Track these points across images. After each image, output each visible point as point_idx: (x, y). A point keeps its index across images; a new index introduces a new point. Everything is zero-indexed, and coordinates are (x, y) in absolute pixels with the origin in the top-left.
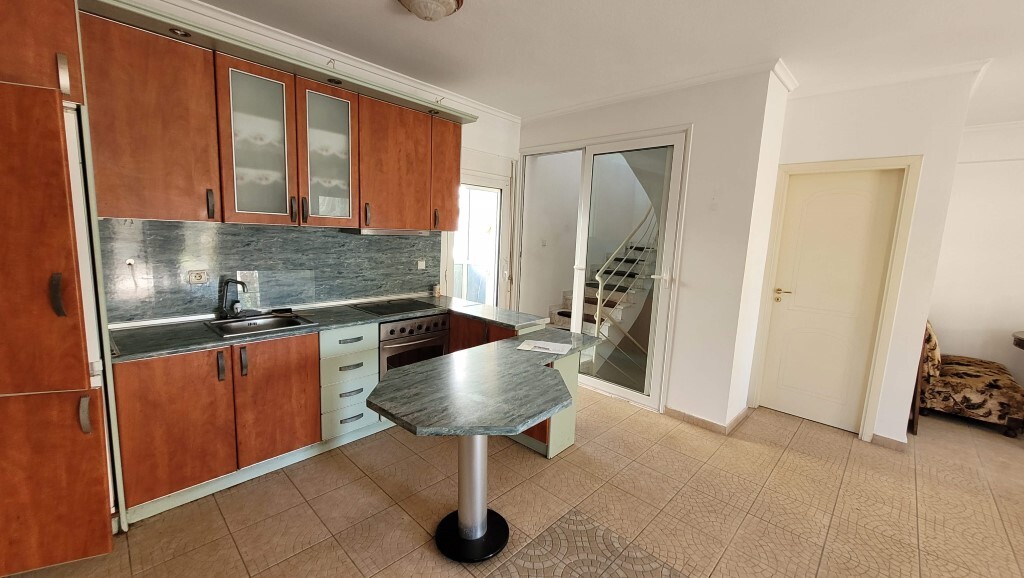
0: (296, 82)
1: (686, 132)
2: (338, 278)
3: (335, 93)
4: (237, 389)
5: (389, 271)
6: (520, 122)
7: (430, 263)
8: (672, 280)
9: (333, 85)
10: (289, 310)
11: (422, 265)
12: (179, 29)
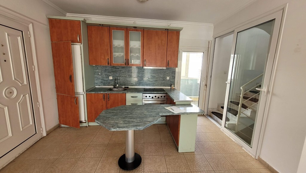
0: (127, 30)
1: (283, 10)
2: (142, 80)
3: (137, 30)
4: (107, 103)
5: (157, 79)
6: (213, 25)
7: (171, 78)
8: (268, 92)
9: (135, 28)
10: (128, 88)
11: (168, 78)
12: (101, 24)
